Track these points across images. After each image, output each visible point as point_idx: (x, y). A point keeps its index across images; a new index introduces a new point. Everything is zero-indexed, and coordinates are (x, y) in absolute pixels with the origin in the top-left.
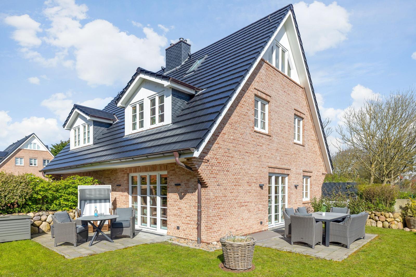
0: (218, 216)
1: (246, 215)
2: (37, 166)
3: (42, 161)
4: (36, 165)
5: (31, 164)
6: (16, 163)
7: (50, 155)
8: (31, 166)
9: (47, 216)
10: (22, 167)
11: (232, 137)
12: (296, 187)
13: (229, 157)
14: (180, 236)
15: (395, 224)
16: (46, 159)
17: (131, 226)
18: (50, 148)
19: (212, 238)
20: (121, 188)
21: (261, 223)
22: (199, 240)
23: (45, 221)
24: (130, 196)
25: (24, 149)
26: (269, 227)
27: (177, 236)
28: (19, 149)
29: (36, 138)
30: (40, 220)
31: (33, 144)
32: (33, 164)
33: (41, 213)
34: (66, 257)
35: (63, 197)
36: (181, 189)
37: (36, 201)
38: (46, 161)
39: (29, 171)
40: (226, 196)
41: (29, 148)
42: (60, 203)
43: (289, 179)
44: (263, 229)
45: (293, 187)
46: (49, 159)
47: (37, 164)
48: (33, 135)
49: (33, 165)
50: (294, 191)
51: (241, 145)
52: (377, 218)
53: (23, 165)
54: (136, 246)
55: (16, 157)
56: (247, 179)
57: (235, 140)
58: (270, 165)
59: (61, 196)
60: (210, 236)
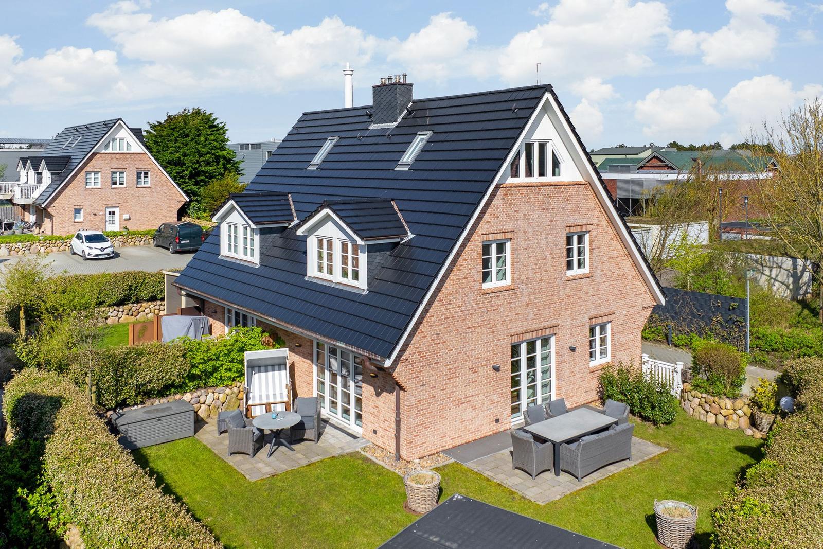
0: (422, 424)
1: (469, 414)
2: (125, 186)
3: (135, 175)
4: (123, 184)
5: (115, 183)
6: (87, 184)
7: (150, 161)
8: (113, 186)
9: (206, 396)
10: (98, 191)
11: (443, 317)
12: (573, 350)
13: (439, 343)
14: (377, 444)
15: (733, 420)
16: (143, 170)
17: (316, 427)
18: (145, 131)
19: (414, 454)
20: (301, 349)
21: (497, 421)
22: (398, 456)
23: (204, 403)
24: (314, 366)
25: (102, 152)
26: (513, 424)
27: (374, 442)
28: (93, 153)
29: (123, 127)
30: (199, 403)
31: (118, 140)
32: (118, 183)
33: (199, 393)
34: (248, 477)
35: (224, 367)
36: (378, 381)
37: (193, 377)
38: (143, 173)
39: (110, 199)
40: (435, 397)
41: (110, 150)
42: (221, 376)
43: (557, 341)
44: (502, 429)
45: (565, 351)
46: (149, 169)
47: (125, 183)
48: (119, 122)
49: (118, 185)
50: (568, 356)
51: (458, 321)
52: (707, 407)
53: (99, 186)
54: (321, 461)
55: (88, 170)
56: (469, 364)
57: (448, 318)
58: (513, 331)
59: (222, 365)
60: (411, 452)
